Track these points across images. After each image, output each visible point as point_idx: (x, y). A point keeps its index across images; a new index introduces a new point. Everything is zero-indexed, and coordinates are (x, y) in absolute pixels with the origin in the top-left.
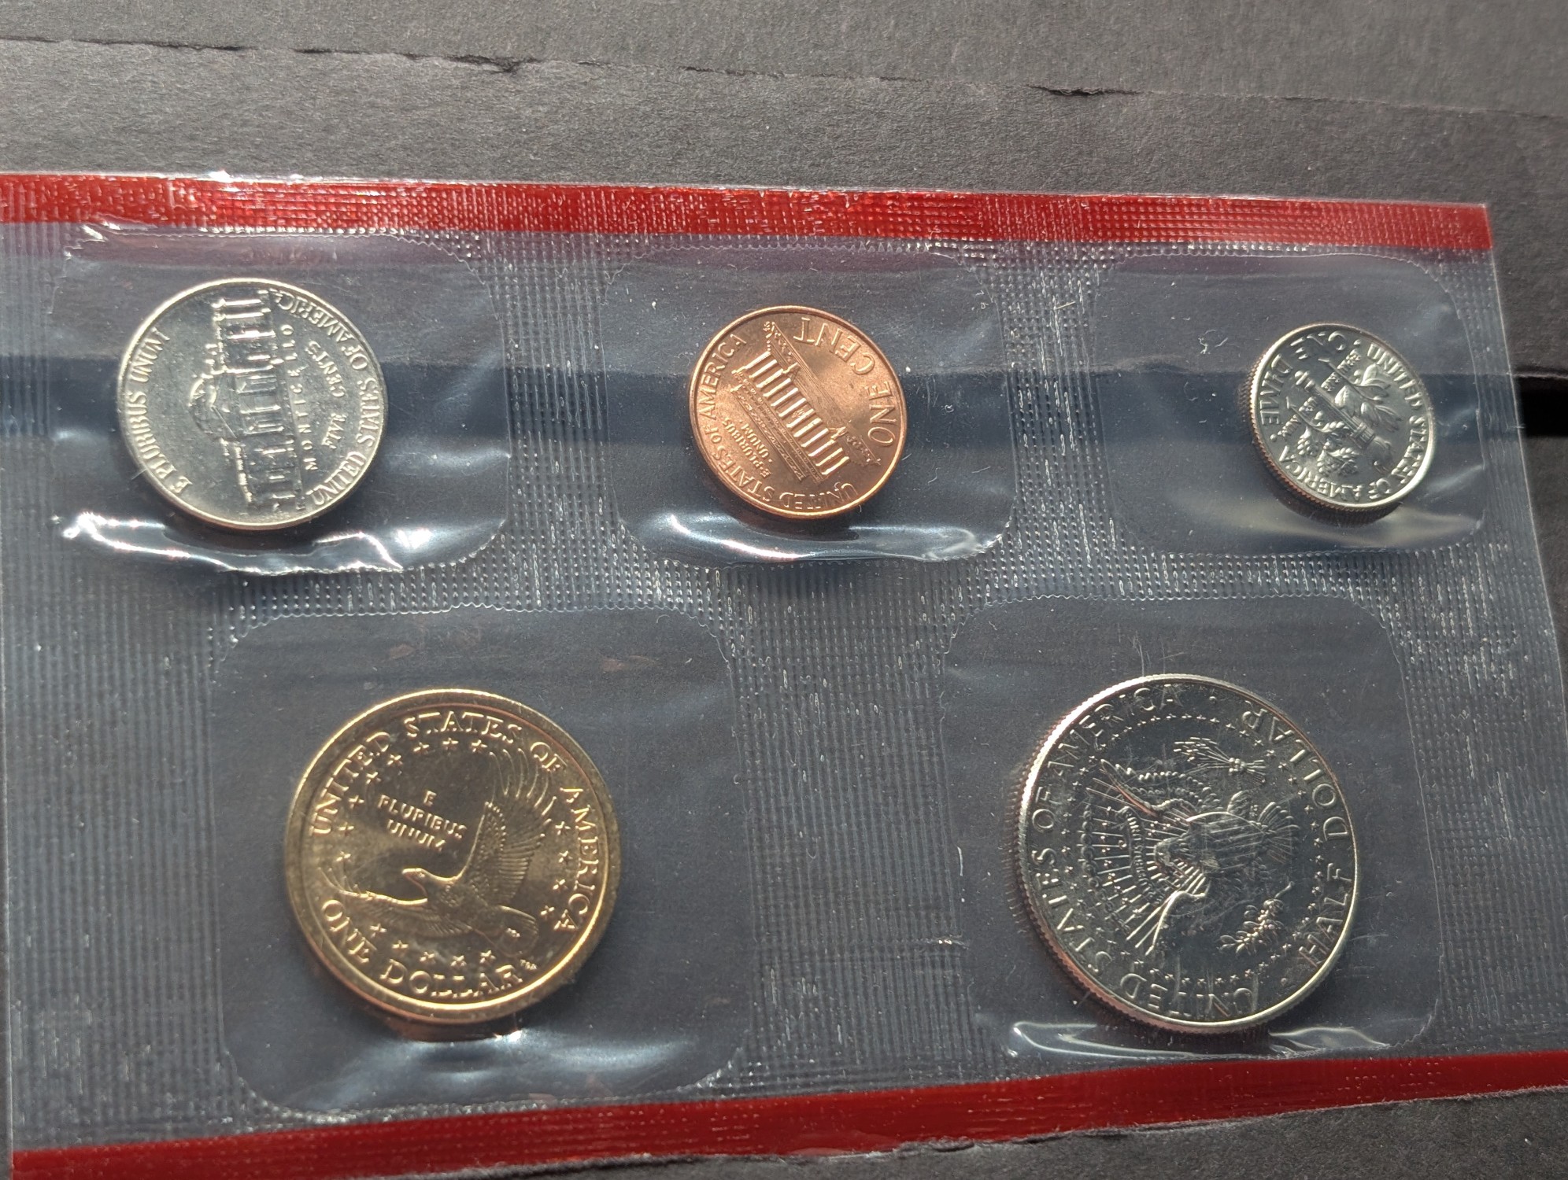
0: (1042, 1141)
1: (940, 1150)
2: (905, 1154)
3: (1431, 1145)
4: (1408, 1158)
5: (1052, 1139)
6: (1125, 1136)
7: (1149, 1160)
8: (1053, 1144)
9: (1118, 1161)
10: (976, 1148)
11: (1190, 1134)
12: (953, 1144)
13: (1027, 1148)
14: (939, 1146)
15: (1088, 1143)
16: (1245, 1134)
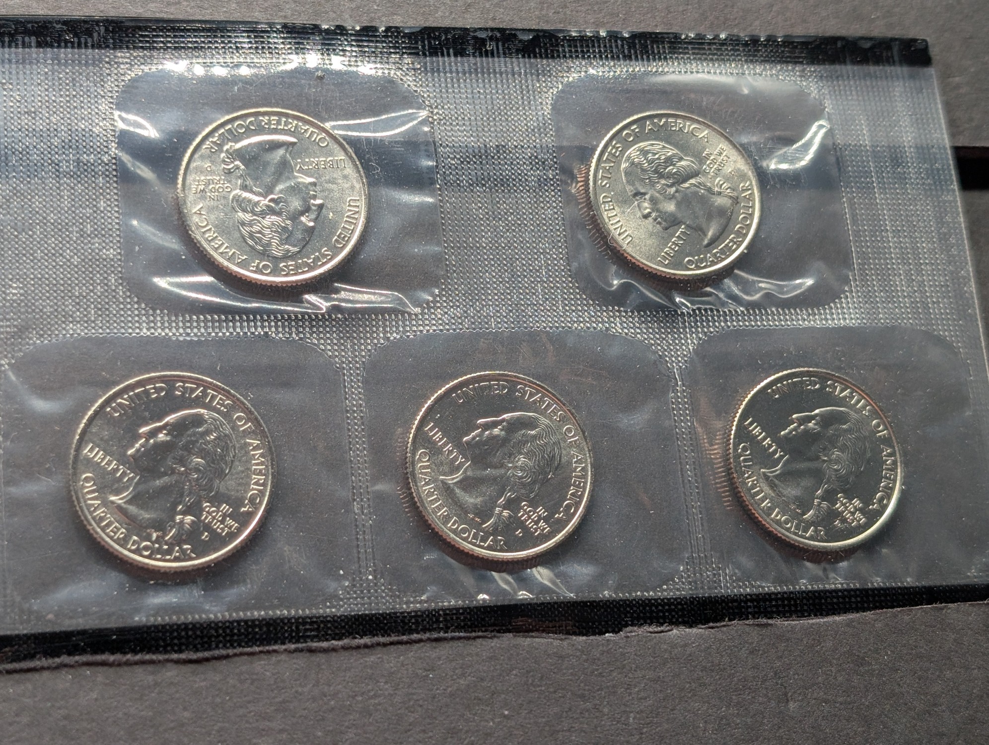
0: (717, 627)
1: (651, 632)
2: (629, 634)
3: (970, 632)
4: (955, 640)
5: (724, 626)
6: (771, 625)
7: (788, 640)
8: (725, 629)
9: (767, 640)
10: (675, 631)
11: (813, 624)
12: (659, 629)
13: (707, 632)
14: (651, 630)
15: (747, 629)
16: (849, 624)
